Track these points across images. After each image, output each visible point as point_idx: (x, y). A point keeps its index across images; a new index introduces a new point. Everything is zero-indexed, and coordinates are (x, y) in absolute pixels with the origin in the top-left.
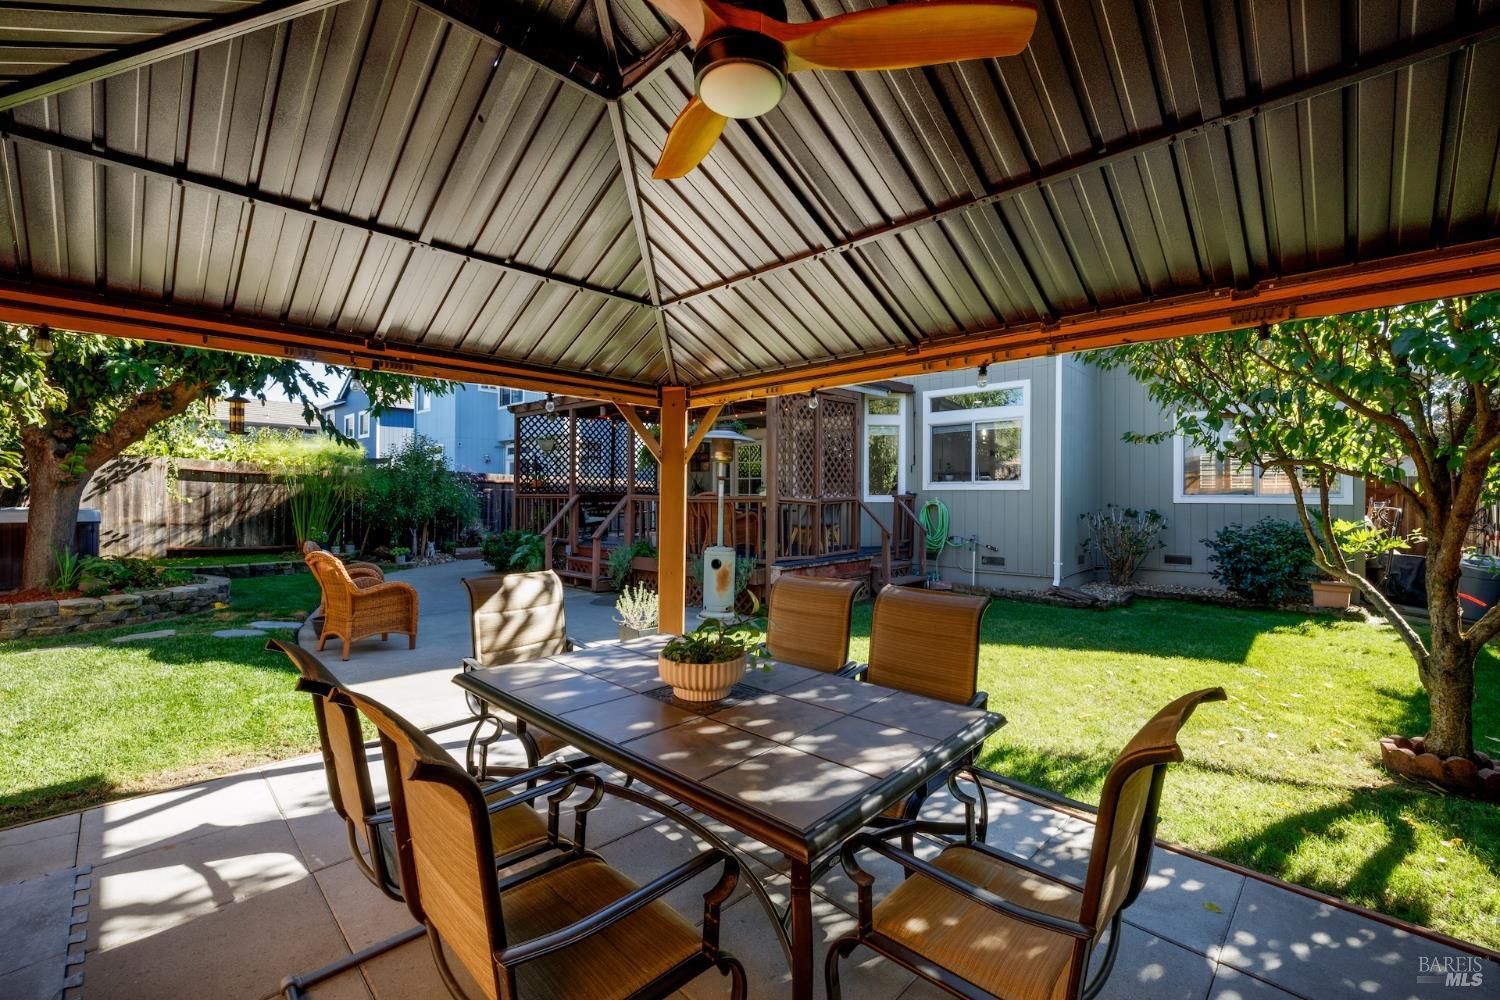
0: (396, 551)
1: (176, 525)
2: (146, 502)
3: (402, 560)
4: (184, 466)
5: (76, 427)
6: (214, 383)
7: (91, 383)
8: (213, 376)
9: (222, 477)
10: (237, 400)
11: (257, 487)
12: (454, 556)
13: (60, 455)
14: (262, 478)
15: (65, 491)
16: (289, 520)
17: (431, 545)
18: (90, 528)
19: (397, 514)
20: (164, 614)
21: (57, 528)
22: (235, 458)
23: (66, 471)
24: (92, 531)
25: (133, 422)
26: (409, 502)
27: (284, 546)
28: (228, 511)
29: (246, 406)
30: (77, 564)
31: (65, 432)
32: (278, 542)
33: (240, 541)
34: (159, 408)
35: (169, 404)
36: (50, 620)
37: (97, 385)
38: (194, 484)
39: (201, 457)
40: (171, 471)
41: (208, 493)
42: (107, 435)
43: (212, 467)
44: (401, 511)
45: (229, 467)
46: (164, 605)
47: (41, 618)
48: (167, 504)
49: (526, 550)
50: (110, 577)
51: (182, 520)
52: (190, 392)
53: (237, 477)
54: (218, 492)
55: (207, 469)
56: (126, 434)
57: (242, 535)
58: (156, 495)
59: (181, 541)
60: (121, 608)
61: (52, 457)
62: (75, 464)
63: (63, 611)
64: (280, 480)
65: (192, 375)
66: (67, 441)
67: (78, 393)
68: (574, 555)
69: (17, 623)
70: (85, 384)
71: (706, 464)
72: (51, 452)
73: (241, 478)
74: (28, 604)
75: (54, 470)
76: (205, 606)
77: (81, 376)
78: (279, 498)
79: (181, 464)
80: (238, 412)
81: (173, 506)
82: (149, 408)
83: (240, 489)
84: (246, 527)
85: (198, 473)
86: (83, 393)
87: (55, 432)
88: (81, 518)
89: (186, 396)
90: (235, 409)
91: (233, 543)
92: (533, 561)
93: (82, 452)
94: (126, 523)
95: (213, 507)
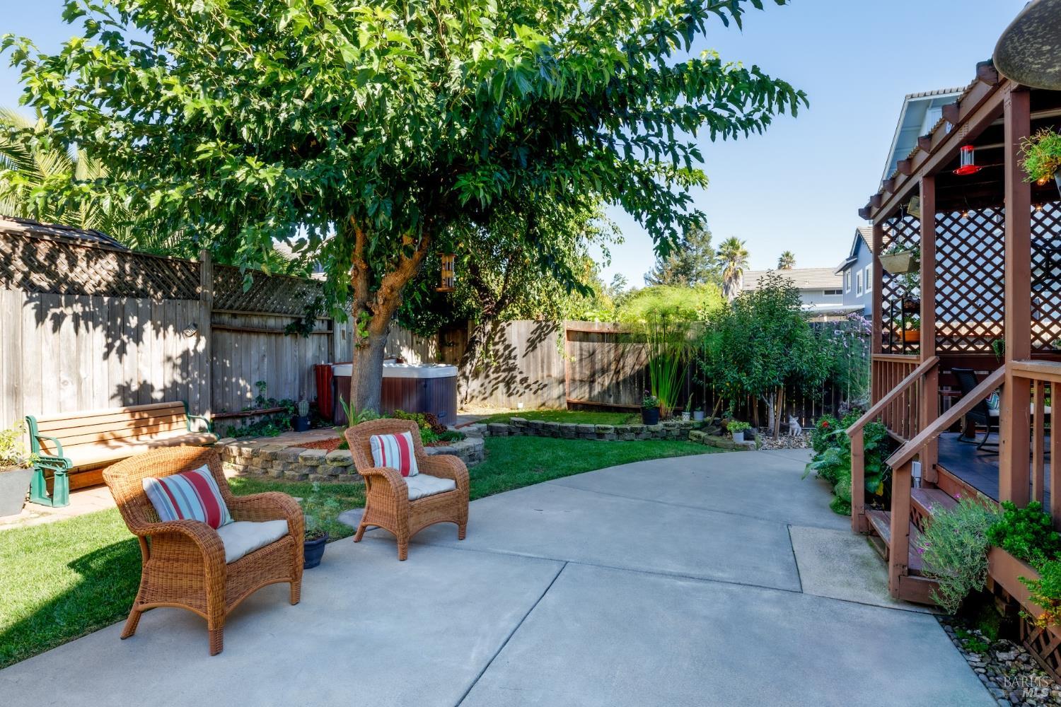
0: (733, 425)
1: (573, 381)
2: (554, 361)
3: (739, 439)
9: (603, 337)
11: (629, 346)
22: (613, 319)
28: (608, 369)
33: (617, 398)
38: (584, 344)
41: (594, 352)
43: (597, 328)
45: (608, 327)
48: (567, 362)
51: (577, 377)
53: (614, 337)
54: (605, 352)
55: (593, 330)
57: (619, 392)
59: (577, 395)
60: (335, 464)
73: (617, 338)
78: (647, 358)
81: (571, 364)
83: (616, 348)
84: (621, 385)
85: (586, 334)
94: (543, 378)
95: (598, 366)
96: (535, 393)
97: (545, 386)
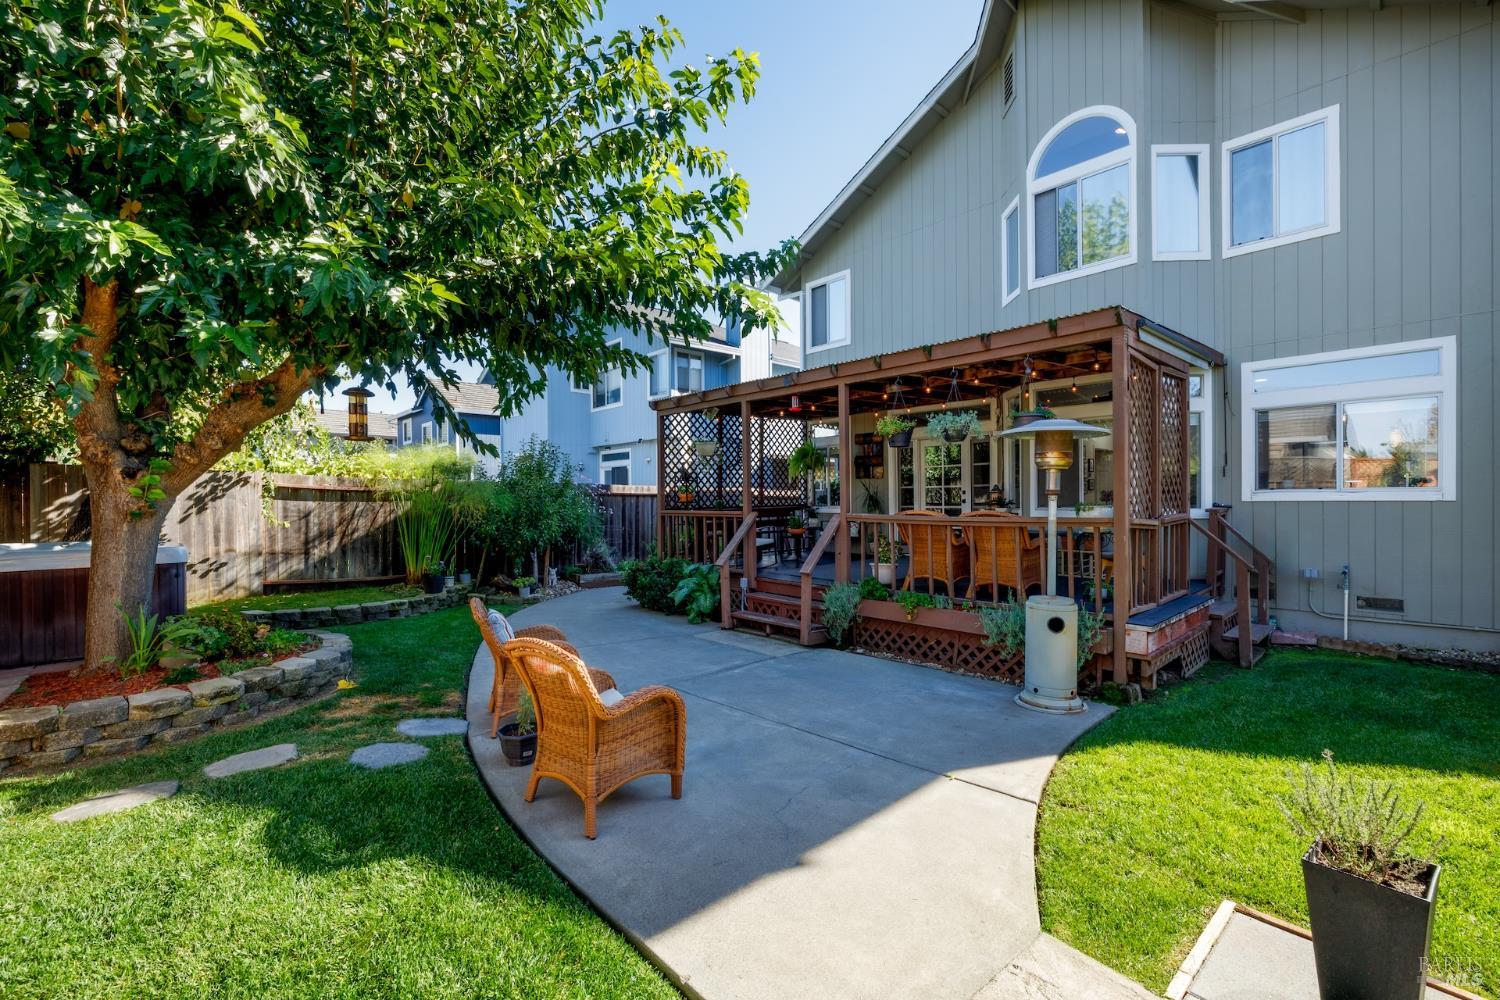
0: (519, 582)
1: (273, 554)
2: (240, 528)
3: (526, 594)
4: (281, 484)
5: (151, 434)
6: (331, 367)
7: (169, 370)
8: (330, 356)
9: (322, 494)
10: (360, 393)
11: (362, 505)
12: (578, 584)
13: (130, 474)
14: (367, 495)
15: (139, 526)
16: (397, 546)
17: (553, 571)
18: (174, 571)
19: (521, 537)
20: (274, 703)
21: (129, 577)
22: (335, 471)
23: (139, 498)
24: (177, 576)
25: (226, 425)
26: (533, 522)
27: (391, 576)
28: (330, 535)
29: (369, 401)
30: (156, 631)
31: (136, 441)
32: (385, 572)
33: (343, 571)
34: (259, 403)
35: (274, 398)
36: (116, 729)
37: (177, 373)
38: (292, 504)
39: (298, 472)
40: (266, 489)
41: (307, 515)
42: (192, 444)
43: (311, 483)
44: (527, 533)
45: (330, 484)
46: (273, 690)
47: (104, 727)
48: (263, 528)
49: (692, 585)
50: (201, 648)
51: (279, 547)
52: (299, 382)
53: (339, 494)
54: (319, 513)
55: (304, 486)
56: (215, 443)
57: (346, 564)
58: (250, 519)
59: (281, 573)
60: (217, 702)
61: (120, 477)
62: (150, 487)
63: (135, 714)
64: (386, 497)
65: (305, 353)
66: (139, 454)
67: (152, 386)
68: (752, 590)
69: (68, 738)
70: (161, 371)
71: (879, 470)
72: (118, 470)
73: (343, 496)
74: (86, 704)
75: (123, 497)
76: (325, 684)
77: (155, 361)
78: (386, 518)
79: (277, 481)
80: (358, 409)
81: (269, 530)
82: (246, 404)
83: (342, 508)
84: (349, 553)
85: (296, 490)
86: (159, 385)
87: (124, 442)
88: (161, 559)
89: (294, 387)
90: (355, 405)
91: (335, 576)
92: (702, 598)
93: (158, 471)
94: (217, 554)
95: (314, 531)
96: (203, 576)
97: (225, 564)
